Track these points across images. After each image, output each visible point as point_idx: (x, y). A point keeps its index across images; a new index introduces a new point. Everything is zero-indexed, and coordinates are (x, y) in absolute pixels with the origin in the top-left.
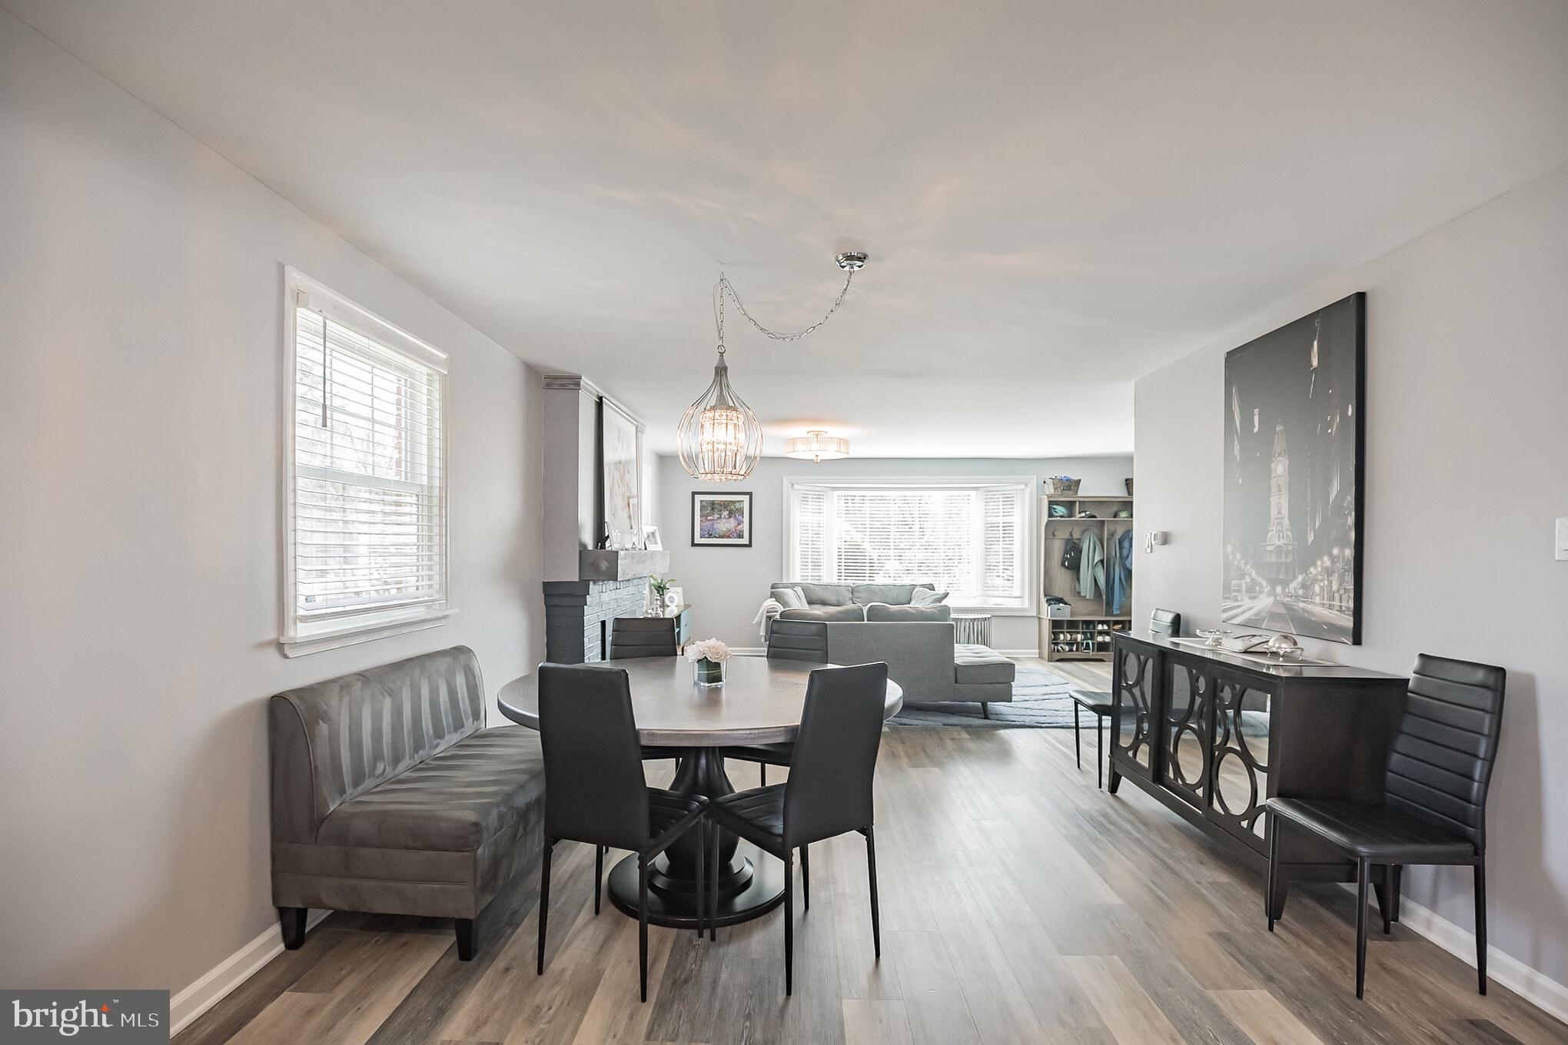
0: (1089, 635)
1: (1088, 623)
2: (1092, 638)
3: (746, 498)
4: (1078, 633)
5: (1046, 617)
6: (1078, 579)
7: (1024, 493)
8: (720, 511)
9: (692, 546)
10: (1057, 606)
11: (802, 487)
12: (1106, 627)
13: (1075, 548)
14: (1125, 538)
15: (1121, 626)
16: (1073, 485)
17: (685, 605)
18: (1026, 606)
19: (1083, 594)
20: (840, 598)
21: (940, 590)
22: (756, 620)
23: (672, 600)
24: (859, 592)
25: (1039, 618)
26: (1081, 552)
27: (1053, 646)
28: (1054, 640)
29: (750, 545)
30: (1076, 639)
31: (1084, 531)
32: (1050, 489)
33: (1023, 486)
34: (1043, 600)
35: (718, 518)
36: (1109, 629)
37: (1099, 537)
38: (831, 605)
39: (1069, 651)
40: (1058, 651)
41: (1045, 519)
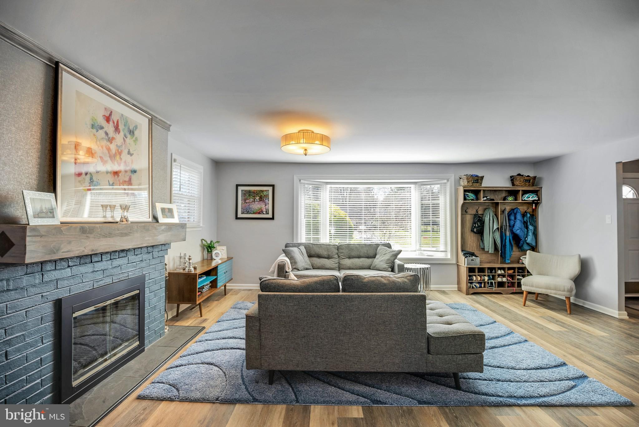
0: (491, 277)
1: (491, 269)
2: (493, 279)
3: (270, 189)
4: (485, 275)
5: (463, 265)
6: (482, 240)
7: (445, 185)
8: (254, 197)
9: (236, 219)
10: (471, 258)
11: (306, 182)
12: (503, 272)
13: (480, 220)
14: (511, 214)
15: (513, 271)
16: (478, 180)
17: (228, 257)
18: (449, 257)
19: (486, 250)
20: (330, 253)
21: (395, 248)
22: (272, 269)
23: (217, 255)
24: (342, 249)
25: (458, 265)
26: (484, 222)
27: (469, 284)
28: (469, 280)
29: (273, 218)
30: (484, 280)
31: (485, 209)
32: (464, 182)
33: (445, 181)
34: (461, 254)
35: (253, 201)
36: (505, 273)
37: (495, 213)
38: (324, 258)
39: (479, 287)
40: (473, 288)
41: (461, 201)
